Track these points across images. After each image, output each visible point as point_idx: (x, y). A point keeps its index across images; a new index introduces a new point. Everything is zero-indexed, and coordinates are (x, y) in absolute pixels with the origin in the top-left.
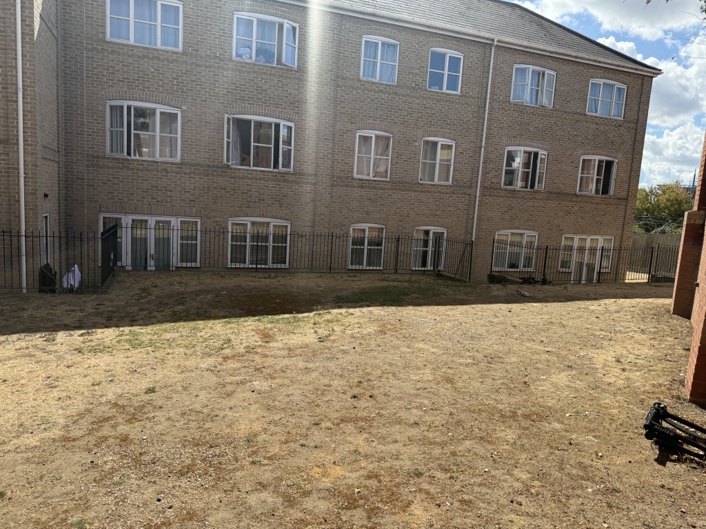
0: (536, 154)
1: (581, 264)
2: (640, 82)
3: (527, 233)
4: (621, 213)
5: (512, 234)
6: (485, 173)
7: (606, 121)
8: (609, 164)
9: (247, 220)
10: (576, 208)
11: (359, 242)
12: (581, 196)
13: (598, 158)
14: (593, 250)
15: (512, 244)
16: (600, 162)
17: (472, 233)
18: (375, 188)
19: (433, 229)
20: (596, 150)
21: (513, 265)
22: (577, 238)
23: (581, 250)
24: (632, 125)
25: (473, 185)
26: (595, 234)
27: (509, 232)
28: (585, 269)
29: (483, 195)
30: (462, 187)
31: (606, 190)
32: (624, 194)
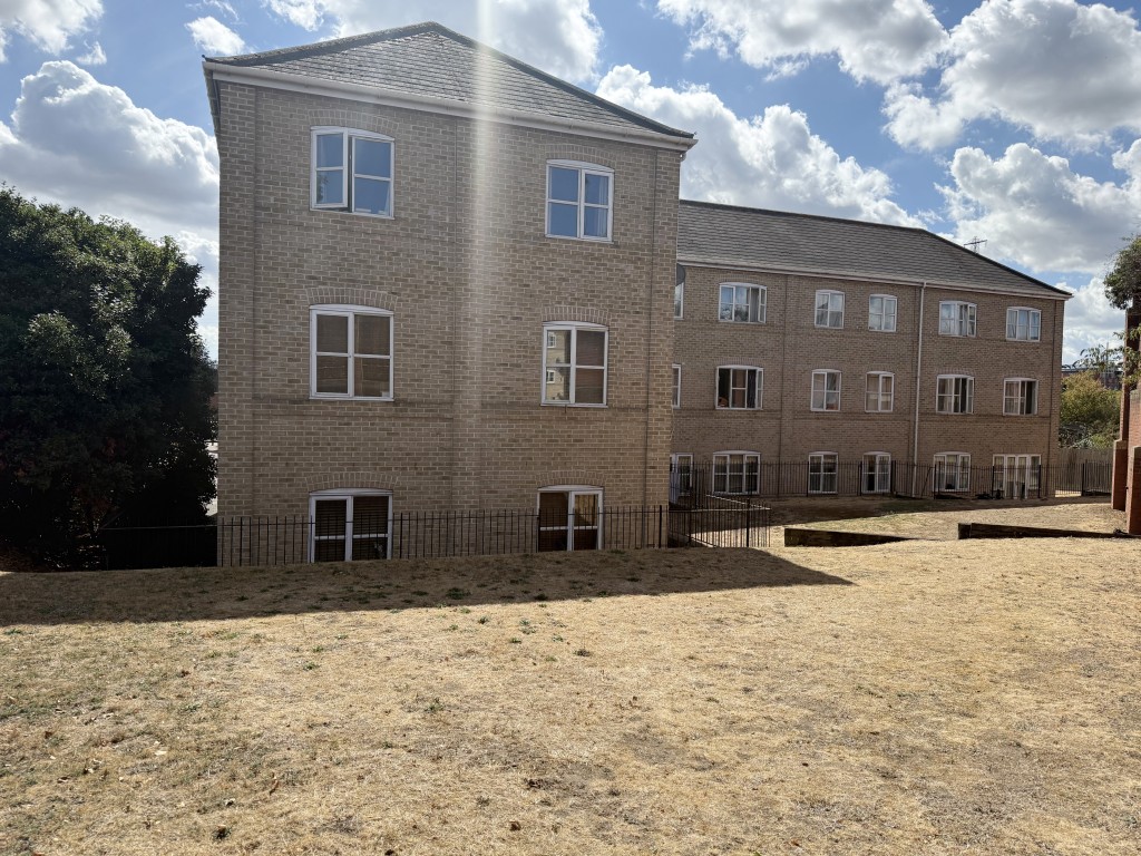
0: (964, 380)
1: (1012, 484)
2: (1053, 306)
3: (961, 454)
4: (1047, 430)
5: (948, 456)
6: (921, 400)
7: (1023, 344)
8: (1031, 385)
9: (727, 453)
10: (1003, 428)
11: (816, 468)
12: (1008, 416)
13: (1020, 380)
14: (1022, 469)
15: (949, 465)
16: (1023, 383)
17: (913, 457)
18: (828, 419)
19: (879, 454)
20: (1017, 372)
21: (949, 487)
22: (1006, 457)
23: (1011, 468)
24: (1050, 346)
25: (911, 411)
26: (1022, 453)
27: (945, 454)
28: (1016, 488)
29: (921, 421)
30: (902, 414)
31: (1029, 411)
32: (1047, 413)
